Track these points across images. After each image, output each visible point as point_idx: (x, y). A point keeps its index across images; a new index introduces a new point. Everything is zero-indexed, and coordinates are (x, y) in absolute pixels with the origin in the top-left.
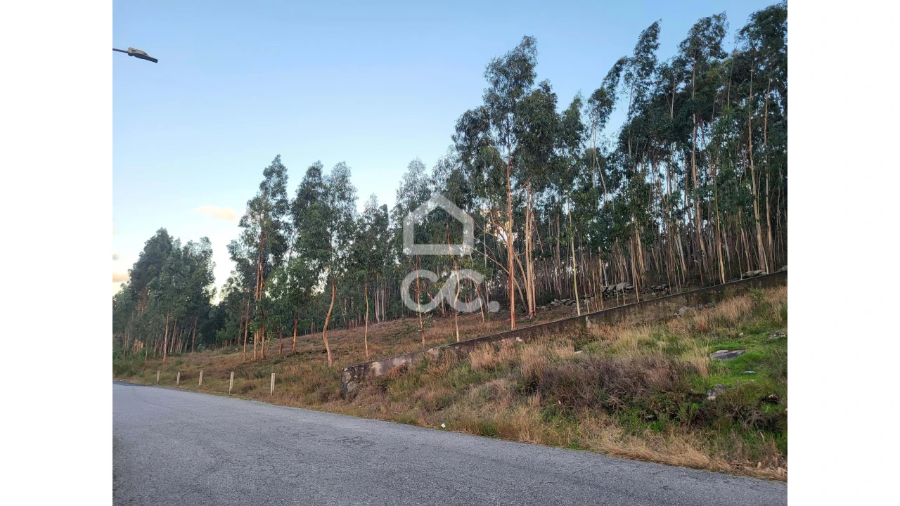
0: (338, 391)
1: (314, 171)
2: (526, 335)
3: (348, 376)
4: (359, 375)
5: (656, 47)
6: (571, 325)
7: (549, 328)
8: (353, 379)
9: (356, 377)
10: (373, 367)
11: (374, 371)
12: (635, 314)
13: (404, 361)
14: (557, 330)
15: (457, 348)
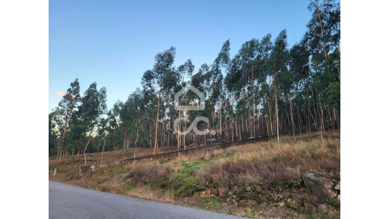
0: (77, 176)
1: (94, 86)
2: (155, 157)
3: (81, 171)
4: (85, 170)
5: (229, 49)
6: (172, 154)
7: (163, 155)
8: (82, 172)
9: (84, 171)
10: (91, 167)
11: (91, 169)
12: (197, 151)
13: (104, 166)
14: (167, 156)
15: (126, 161)
